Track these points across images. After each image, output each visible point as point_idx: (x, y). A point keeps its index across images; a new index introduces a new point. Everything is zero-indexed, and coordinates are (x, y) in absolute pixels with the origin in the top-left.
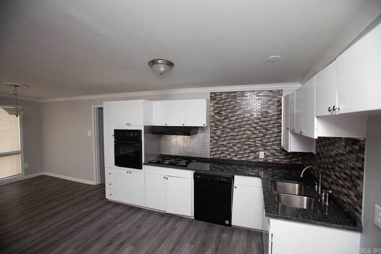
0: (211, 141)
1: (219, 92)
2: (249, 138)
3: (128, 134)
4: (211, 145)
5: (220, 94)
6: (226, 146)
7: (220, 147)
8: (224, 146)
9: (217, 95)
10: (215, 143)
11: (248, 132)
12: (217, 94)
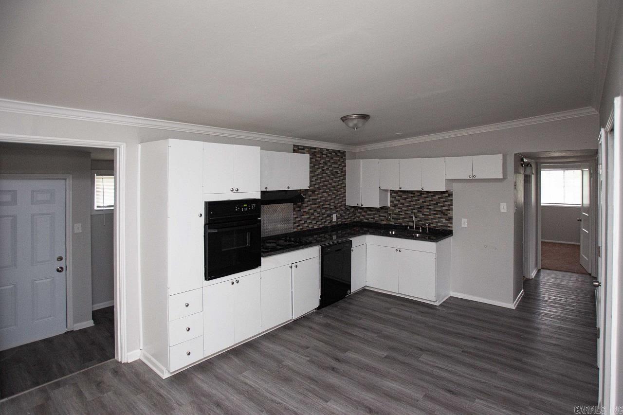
0: (294, 209)
1: (302, 146)
2: (325, 201)
3: (238, 207)
4: (294, 214)
5: (302, 148)
6: (308, 213)
7: (303, 215)
8: (307, 213)
9: (300, 149)
10: (298, 210)
11: (326, 195)
12: (300, 147)
